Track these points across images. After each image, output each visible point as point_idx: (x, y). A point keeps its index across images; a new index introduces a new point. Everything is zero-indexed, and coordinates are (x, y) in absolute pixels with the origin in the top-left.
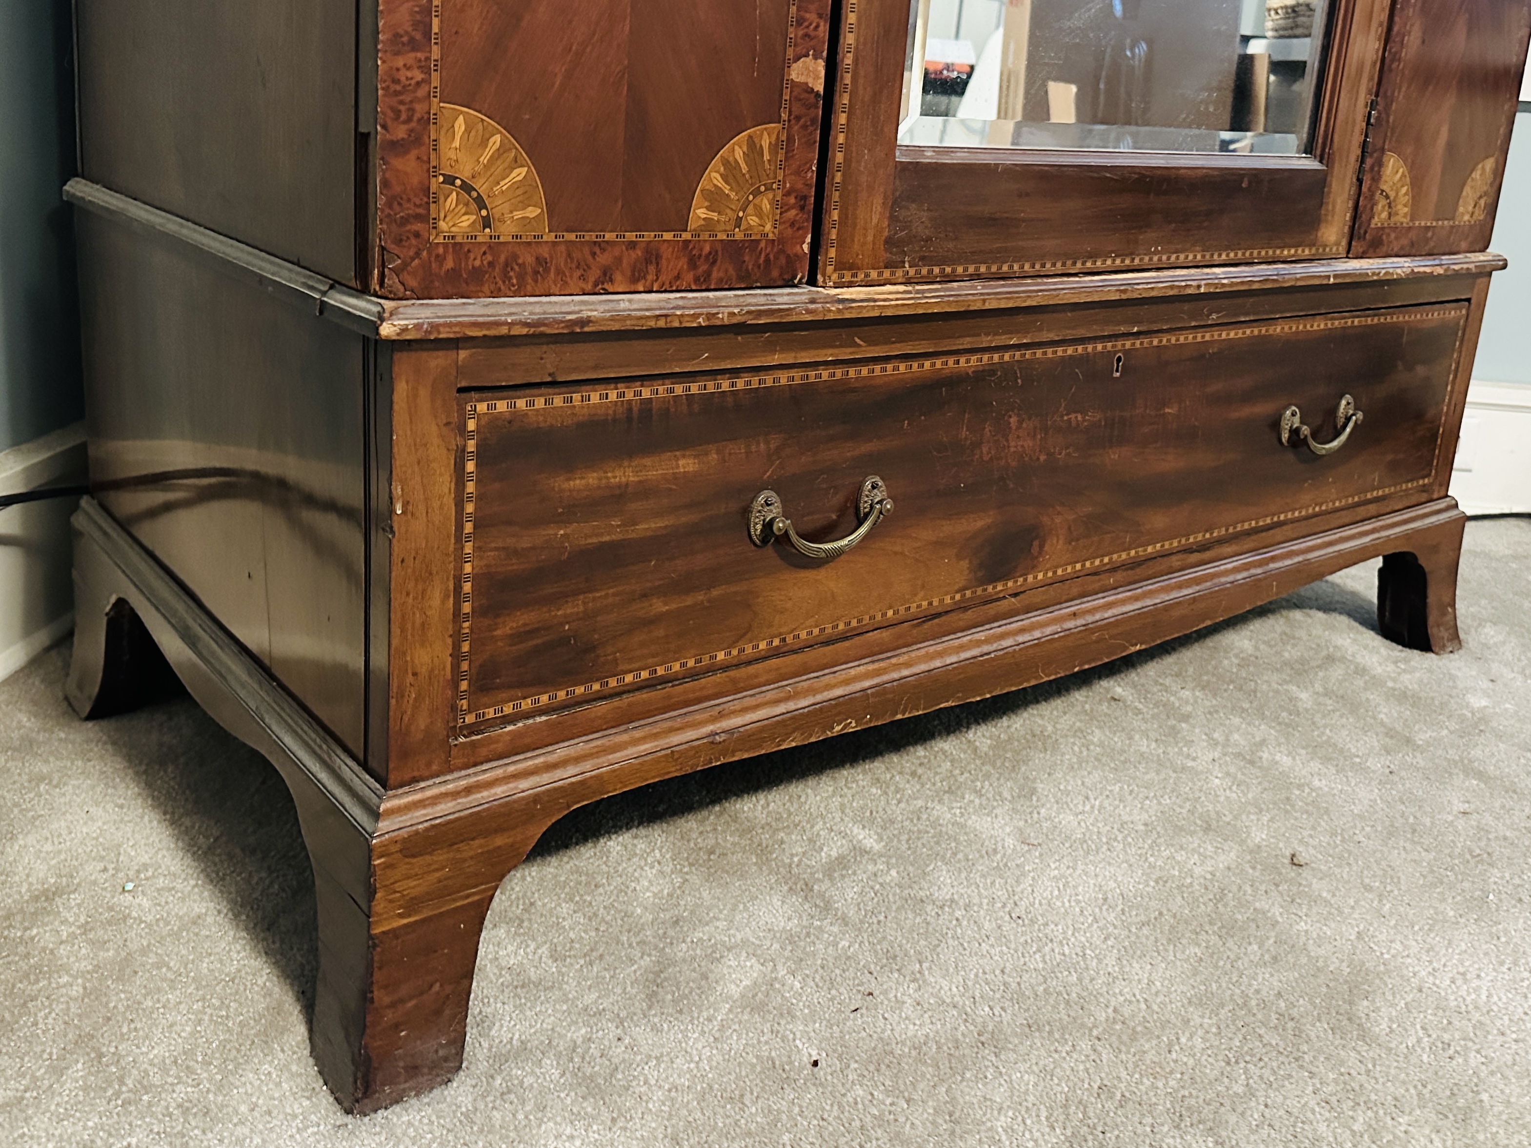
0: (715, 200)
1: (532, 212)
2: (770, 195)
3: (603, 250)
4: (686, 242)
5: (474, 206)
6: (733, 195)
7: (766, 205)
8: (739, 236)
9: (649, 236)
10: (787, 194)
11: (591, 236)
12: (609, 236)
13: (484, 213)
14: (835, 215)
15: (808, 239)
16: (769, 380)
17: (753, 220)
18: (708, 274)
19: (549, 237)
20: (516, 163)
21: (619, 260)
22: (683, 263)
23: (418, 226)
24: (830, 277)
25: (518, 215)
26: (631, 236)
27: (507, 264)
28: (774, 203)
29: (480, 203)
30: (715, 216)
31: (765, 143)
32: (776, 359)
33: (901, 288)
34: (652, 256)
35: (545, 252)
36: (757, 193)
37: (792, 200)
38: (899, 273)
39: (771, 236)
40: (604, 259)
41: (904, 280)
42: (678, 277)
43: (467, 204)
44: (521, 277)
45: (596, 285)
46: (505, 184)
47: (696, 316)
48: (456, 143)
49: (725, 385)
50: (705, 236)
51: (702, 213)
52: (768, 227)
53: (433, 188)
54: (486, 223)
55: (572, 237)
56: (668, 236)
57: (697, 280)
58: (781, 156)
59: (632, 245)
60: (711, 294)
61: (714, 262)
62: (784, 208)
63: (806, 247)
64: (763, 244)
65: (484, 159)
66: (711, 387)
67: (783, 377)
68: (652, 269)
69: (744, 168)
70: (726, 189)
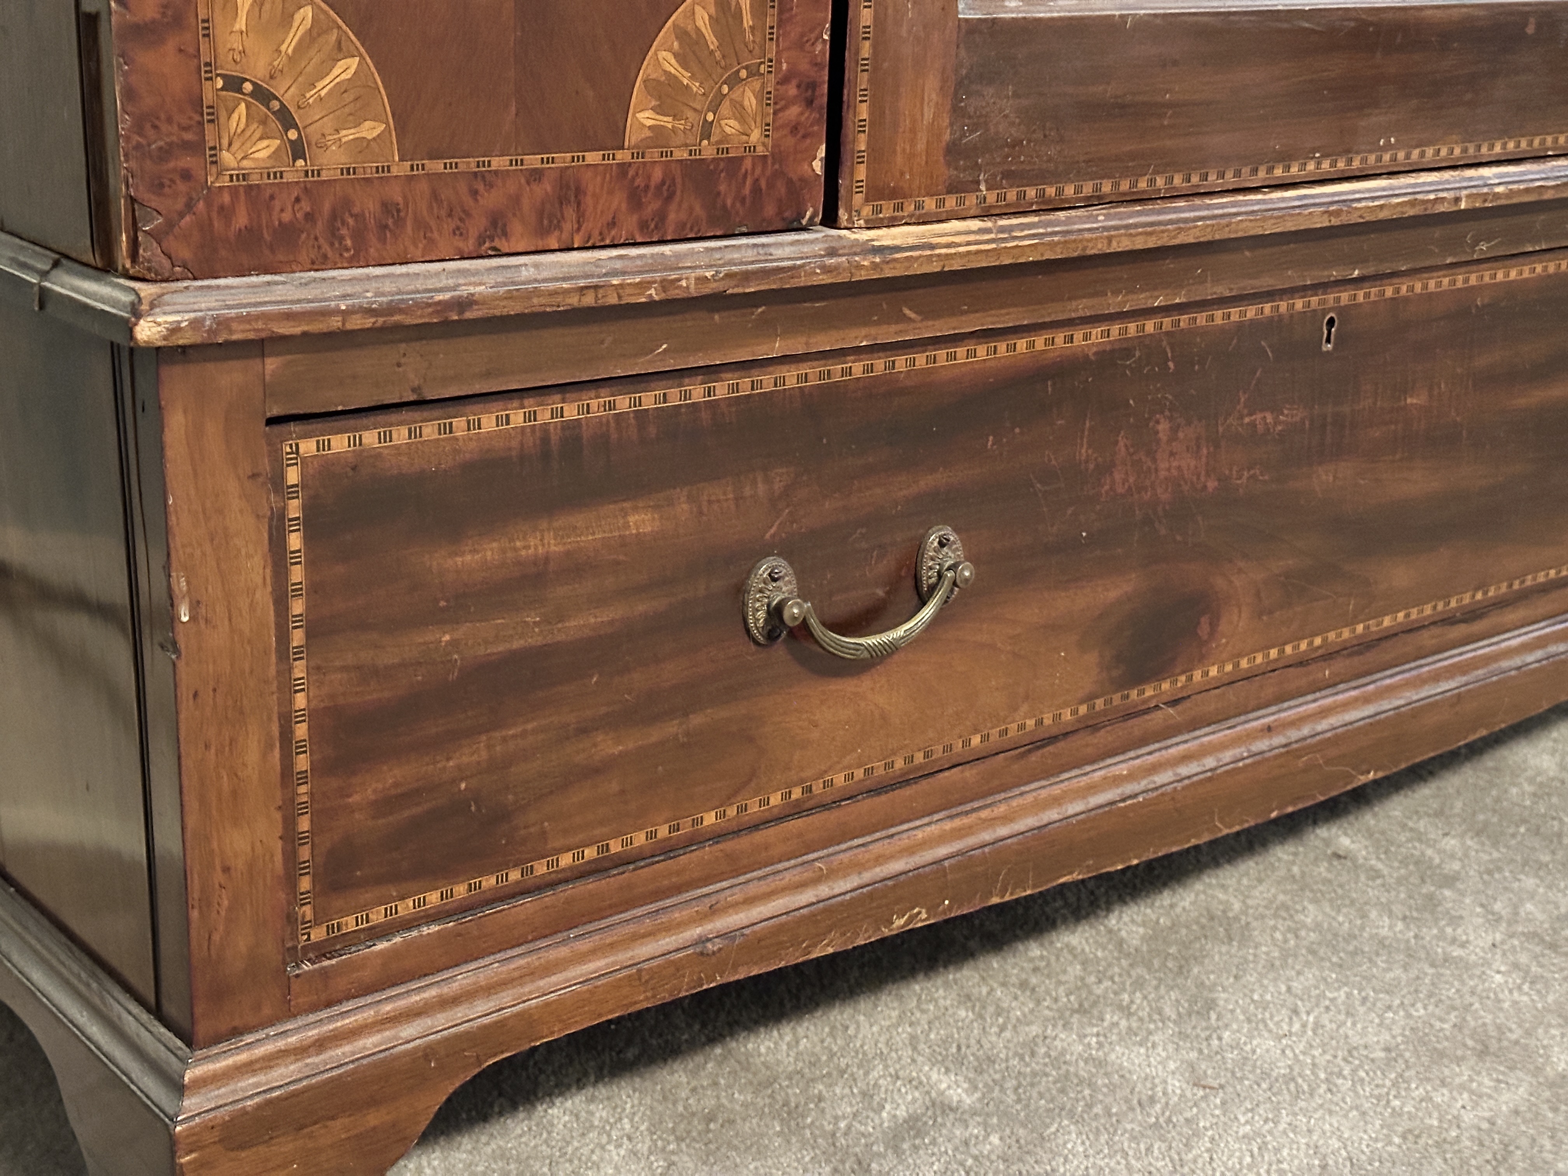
0: (667, 96)
1: (370, 130)
2: (757, 84)
3: (490, 186)
4: (623, 167)
5: (275, 125)
6: (695, 86)
7: (750, 101)
8: (708, 151)
9: (563, 159)
10: (784, 81)
11: (468, 164)
12: (499, 163)
13: (293, 135)
14: (864, 111)
15: (822, 152)
16: (767, 381)
17: (731, 126)
18: (661, 217)
19: (401, 169)
20: (340, 51)
21: (516, 200)
22: (619, 201)
23: (187, 161)
24: (858, 212)
25: (348, 135)
26: (533, 161)
27: (334, 216)
28: (764, 97)
29: (286, 119)
30: (667, 121)
32: (778, 347)
33: (975, 224)
34: (569, 191)
35: (396, 194)
36: (734, 81)
37: (792, 90)
38: (971, 200)
39: (760, 150)
40: (491, 199)
41: (978, 212)
42: (612, 224)
43: (264, 122)
44: (359, 236)
45: (481, 241)
46: (324, 86)
47: (644, 286)
48: (241, 24)
49: (697, 393)
50: (653, 155)
51: (646, 118)
52: (755, 136)
53: (208, 97)
54: (298, 150)
55: (437, 166)
56: (593, 157)
57: (643, 226)
58: (771, 20)
59: (536, 175)
60: (667, 249)
61: (670, 197)
62: (780, 104)
63: (818, 166)
64: (748, 164)
65: (289, 46)
66: (675, 396)
67: (791, 377)
68: (570, 213)
69: (712, 41)
70: (685, 78)
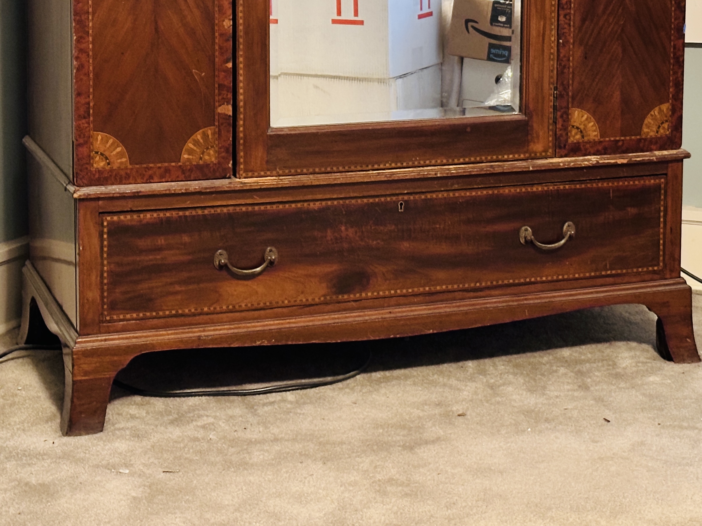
0: (190, 152)
1: (124, 160)
2: (213, 149)
3: (149, 170)
4: (180, 166)
5: (104, 159)
6: (198, 150)
7: (212, 152)
8: (201, 162)
9: (166, 164)
10: (220, 148)
11: (145, 166)
12: (151, 165)
13: (108, 161)
14: (242, 154)
15: (231, 162)
16: (219, 210)
17: (207, 157)
18: (190, 176)
19: (130, 167)
20: (118, 146)
21: (155, 173)
22: (180, 173)
23: (87, 166)
24: (242, 175)
25: (119, 161)
26: (159, 165)
27: (116, 175)
28: (215, 152)
29: (107, 158)
30: (191, 157)
31: (209, 132)
32: (219, 203)
33: (274, 178)
34: (167, 170)
35: (129, 172)
36: (208, 148)
37: (222, 150)
38: (274, 173)
39: (215, 162)
40: (150, 172)
41: (276, 175)
42: (178, 177)
43: (102, 159)
44: (121, 178)
45: (147, 180)
46: (114, 153)
47: (181, 190)
48: (99, 142)
49: (200, 212)
50: (188, 163)
51: (186, 156)
52: (213, 159)
53: (92, 155)
54: (109, 164)
55: (138, 166)
56: (173, 164)
57: (185, 177)
58: (217, 136)
59: (159, 168)
60: (189, 182)
61: (192, 171)
62: (219, 153)
63: (230, 165)
64: (211, 165)
65: (108, 146)
66: (194, 213)
67: (225, 210)
68: (167, 175)
69: (201, 141)
70: (195, 148)
